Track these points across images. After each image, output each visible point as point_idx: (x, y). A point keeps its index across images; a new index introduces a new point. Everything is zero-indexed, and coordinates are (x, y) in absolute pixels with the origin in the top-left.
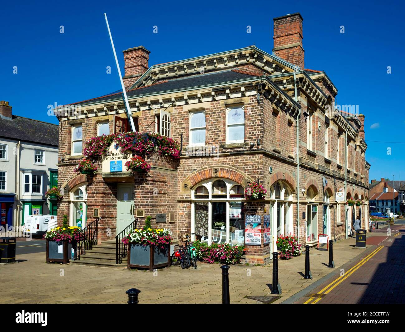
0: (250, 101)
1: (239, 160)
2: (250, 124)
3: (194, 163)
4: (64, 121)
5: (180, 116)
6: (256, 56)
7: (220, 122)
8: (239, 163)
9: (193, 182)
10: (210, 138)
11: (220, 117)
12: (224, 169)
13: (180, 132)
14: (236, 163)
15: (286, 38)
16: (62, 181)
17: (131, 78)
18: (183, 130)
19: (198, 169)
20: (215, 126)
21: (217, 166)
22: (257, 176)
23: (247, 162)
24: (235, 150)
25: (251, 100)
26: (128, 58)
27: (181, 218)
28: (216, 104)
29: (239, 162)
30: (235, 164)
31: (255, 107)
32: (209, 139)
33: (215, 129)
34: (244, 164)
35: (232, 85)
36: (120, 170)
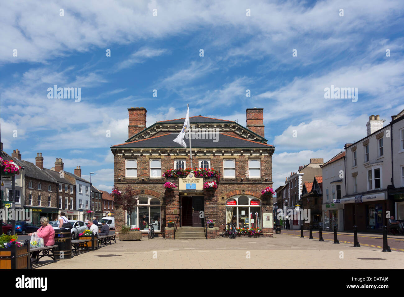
4: (119, 155)
6: (237, 128)
11: (245, 164)
13: (218, 170)
15: (255, 120)
17: (136, 127)
18: (220, 169)
19: (232, 190)
20: (242, 168)
21: (244, 189)
24: (255, 181)
26: (133, 114)
29: (258, 187)
30: (256, 188)
34: (261, 188)
36: (195, 189)
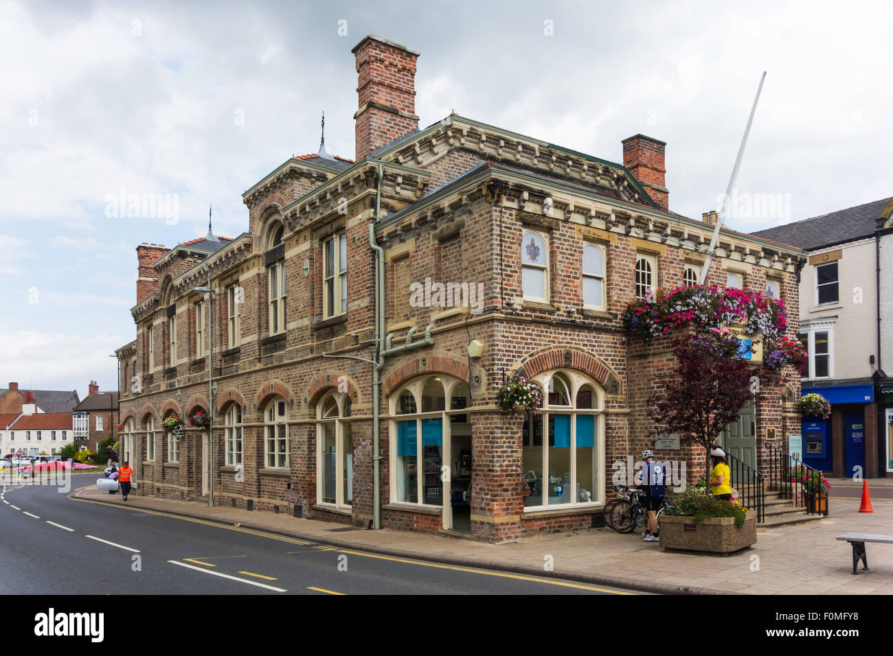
4: (506, 208)
16: (507, 360)
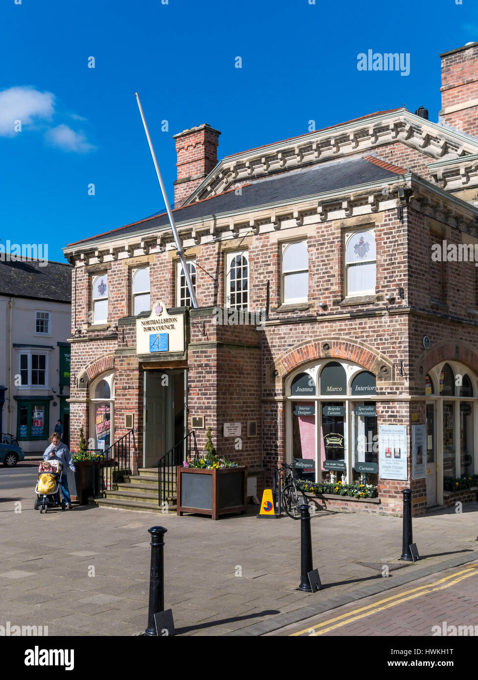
0: (386, 220)
1: (367, 326)
2: (385, 260)
3: (290, 334)
4: (79, 267)
5: (265, 251)
6: (407, 127)
7: (333, 259)
8: (366, 332)
9: (288, 366)
10: (316, 288)
11: (333, 251)
12: (341, 343)
13: (265, 280)
14: (362, 332)
16: (77, 368)
18: (269, 277)
19: (297, 343)
20: (324, 267)
21: (328, 339)
22: (398, 355)
23: (381, 329)
24: (360, 308)
25: (387, 218)
26: (183, 148)
27: (268, 430)
28: (326, 227)
29: (368, 330)
30: (360, 335)
31: (393, 231)
32: (314, 290)
33: (324, 273)
34: (375, 334)
35: (352, 192)
36: (165, 349)
